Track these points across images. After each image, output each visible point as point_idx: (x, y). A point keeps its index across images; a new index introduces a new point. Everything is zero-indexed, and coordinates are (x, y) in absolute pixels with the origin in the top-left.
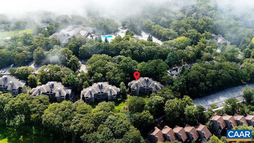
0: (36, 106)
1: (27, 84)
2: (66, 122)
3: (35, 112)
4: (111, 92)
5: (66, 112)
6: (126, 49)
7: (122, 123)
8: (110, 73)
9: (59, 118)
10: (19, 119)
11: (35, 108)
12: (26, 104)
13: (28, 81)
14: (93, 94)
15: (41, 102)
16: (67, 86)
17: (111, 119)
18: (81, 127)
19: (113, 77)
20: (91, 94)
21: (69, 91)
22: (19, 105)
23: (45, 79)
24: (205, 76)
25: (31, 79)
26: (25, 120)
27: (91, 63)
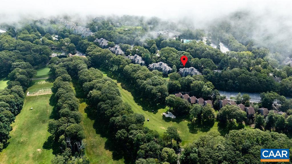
0: (123, 62)
1: (125, 54)
2: (133, 73)
3: (122, 64)
4: (165, 69)
5: (135, 68)
6: (192, 49)
7: (160, 80)
8: (170, 58)
9: (131, 69)
10: (115, 68)
11: (123, 63)
12: (120, 60)
13: (126, 52)
14: (155, 66)
15: (127, 61)
16: (143, 59)
17: (155, 77)
18: (139, 76)
19: (171, 61)
20: (154, 66)
21: (143, 62)
22: (117, 59)
23: (134, 53)
24: (237, 77)
25: (128, 51)
26: (117, 70)
27: (162, 51)
